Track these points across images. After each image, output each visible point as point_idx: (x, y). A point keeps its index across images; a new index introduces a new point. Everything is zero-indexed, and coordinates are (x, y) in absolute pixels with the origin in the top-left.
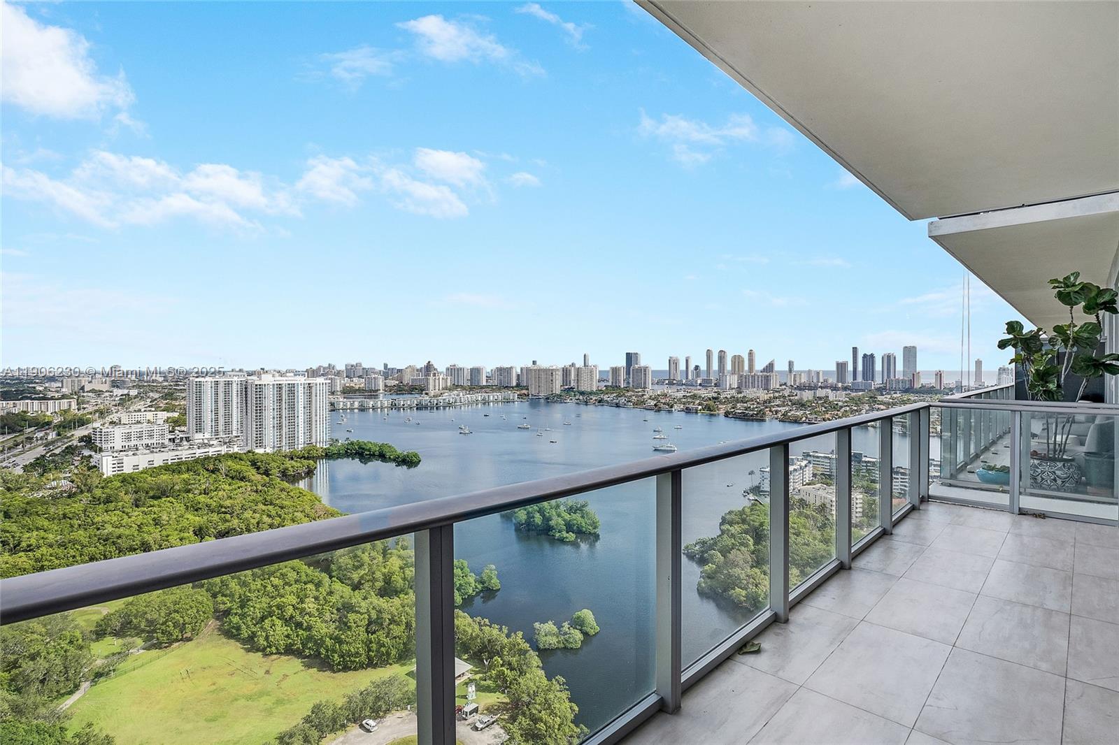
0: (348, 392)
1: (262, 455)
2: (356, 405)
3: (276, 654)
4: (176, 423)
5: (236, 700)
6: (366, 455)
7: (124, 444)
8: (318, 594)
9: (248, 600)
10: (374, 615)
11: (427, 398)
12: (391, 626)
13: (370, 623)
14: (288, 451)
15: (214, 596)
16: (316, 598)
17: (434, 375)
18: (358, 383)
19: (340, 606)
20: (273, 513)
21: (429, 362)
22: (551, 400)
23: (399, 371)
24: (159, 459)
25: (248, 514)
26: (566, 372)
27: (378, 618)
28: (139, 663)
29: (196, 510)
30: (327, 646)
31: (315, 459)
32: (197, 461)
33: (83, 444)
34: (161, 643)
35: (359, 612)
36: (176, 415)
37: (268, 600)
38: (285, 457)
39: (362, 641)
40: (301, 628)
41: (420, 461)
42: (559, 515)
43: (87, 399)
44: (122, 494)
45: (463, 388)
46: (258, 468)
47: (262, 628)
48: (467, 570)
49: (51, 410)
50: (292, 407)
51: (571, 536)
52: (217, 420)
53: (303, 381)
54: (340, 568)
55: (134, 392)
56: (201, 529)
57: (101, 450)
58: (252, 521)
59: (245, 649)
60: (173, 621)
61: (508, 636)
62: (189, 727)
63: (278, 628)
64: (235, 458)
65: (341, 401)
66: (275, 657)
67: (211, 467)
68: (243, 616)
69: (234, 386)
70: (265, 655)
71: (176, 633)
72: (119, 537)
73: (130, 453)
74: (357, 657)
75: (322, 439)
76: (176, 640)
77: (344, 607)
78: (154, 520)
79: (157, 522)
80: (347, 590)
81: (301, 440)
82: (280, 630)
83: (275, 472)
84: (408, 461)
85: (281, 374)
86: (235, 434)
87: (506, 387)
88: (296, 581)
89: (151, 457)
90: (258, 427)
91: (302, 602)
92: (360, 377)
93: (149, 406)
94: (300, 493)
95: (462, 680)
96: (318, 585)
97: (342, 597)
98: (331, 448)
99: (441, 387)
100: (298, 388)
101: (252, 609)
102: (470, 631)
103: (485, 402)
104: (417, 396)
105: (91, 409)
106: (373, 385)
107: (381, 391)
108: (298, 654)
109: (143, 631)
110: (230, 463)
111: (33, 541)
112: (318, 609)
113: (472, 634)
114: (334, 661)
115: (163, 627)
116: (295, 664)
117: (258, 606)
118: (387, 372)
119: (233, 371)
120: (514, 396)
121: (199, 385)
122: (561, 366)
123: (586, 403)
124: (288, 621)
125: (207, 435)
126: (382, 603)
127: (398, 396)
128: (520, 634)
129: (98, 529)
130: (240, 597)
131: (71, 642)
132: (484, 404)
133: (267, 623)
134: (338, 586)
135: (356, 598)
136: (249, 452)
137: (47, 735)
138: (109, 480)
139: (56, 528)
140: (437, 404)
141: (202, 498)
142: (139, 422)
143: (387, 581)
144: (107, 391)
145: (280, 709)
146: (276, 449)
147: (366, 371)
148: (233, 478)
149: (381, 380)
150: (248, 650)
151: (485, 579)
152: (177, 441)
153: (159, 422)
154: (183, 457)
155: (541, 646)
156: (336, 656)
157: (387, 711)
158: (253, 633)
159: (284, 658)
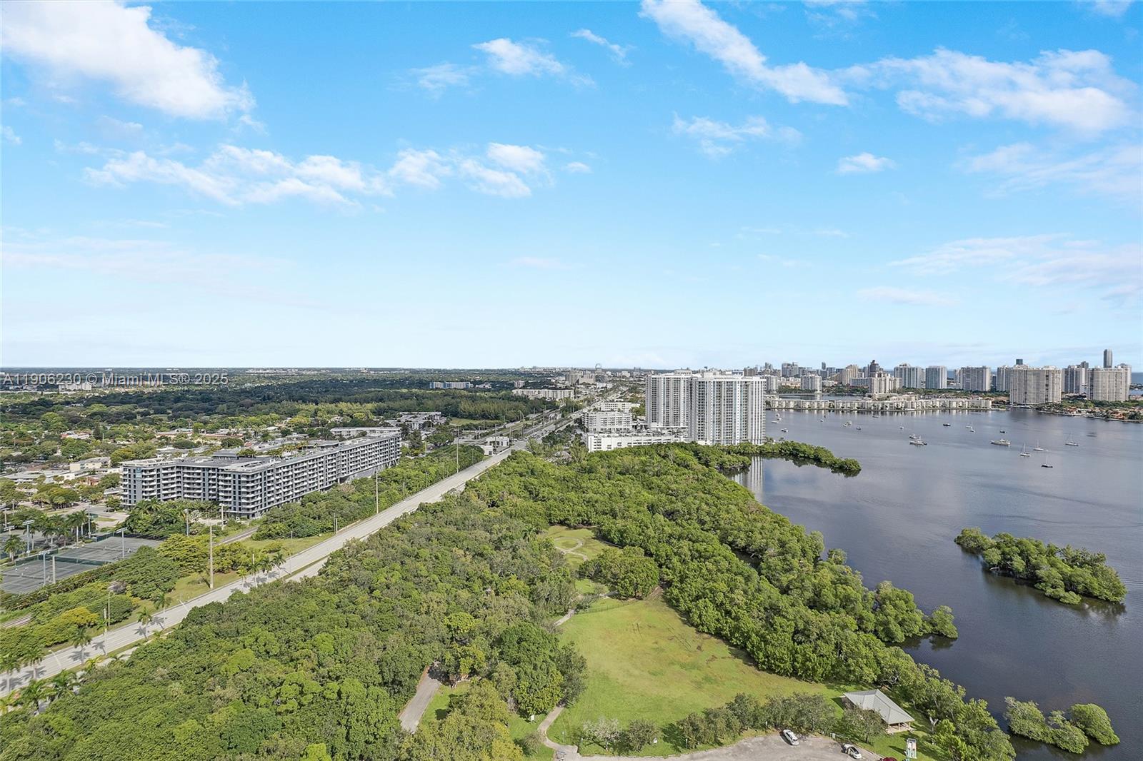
0: (784, 391)
1: (704, 447)
2: (792, 405)
3: (707, 633)
4: (638, 412)
5: (673, 664)
6: (801, 457)
7: (602, 427)
8: (746, 588)
9: (687, 577)
10: (801, 627)
11: (870, 401)
12: (819, 642)
13: (796, 632)
14: (725, 445)
15: (660, 566)
16: (745, 592)
17: (880, 375)
18: (794, 382)
19: (767, 606)
20: (711, 502)
21: (874, 361)
22: (1042, 411)
23: (838, 370)
24: (625, 442)
25: (690, 499)
26: (1071, 375)
27: (805, 629)
28: (605, 606)
29: (650, 489)
30: (753, 641)
31: (750, 455)
32: (652, 446)
33: (577, 424)
34: (621, 595)
35: (784, 617)
36: (638, 405)
37: (703, 582)
38: (723, 450)
39: (788, 648)
40: (730, 616)
41: (860, 470)
42: (1053, 565)
43: (580, 390)
44: (600, 467)
45: (916, 391)
46: (700, 459)
47: (696, 606)
48: (913, 604)
49: (559, 396)
50: (730, 405)
51: (1074, 598)
52: (668, 412)
53: (740, 380)
54: (769, 568)
55: (610, 386)
56: (653, 506)
57: (587, 431)
58: (693, 506)
59: (682, 620)
60: (630, 579)
61: (966, 700)
62: (637, 672)
63: (710, 611)
64: (682, 447)
65: (777, 401)
66: (706, 636)
67: (662, 453)
68: (682, 590)
69: (682, 382)
70: (698, 632)
71: (631, 589)
72: (596, 502)
73: (606, 435)
74: (782, 663)
75: (757, 437)
76: (631, 596)
77: (771, 608)
78: (620, 492)
79: (622, 494)
80: (775, 592)
81: (738, 436)
82: (711, 614)
83: (714, 463)
84: (847, 469)
85: (722, 373)
86: (682, 426)
87: (976, 392)
88: (728, 570)
89: (619, 440)
90: (701, 420)
91: (732, 591)
92: (796, 376)
93: (620, 398)
94: (735, 487)
95: (899, 731)
96: (748, 579)
97: (769, 597)
98: (766, 446)
99: (887, 389)
100: (735, 385)
101: (689, 586)
102: (913, 677)
103: (946, 409)
104: (858, 398)
105: (582, 398)
106: (810, 385)
107: (818, 392)
108: (727, 640)
109: (609, 581)
110: (677, 451)
111: (546, 494)
112: (746, 603)
113: (915, 682)
114: (759, 659)
115: (622, 582)
116: (722, 649)
117: (695, 585)
118: (825, 373)
119: (682, 369)
120: (986, 403)
121: (655, 380)
122: (1062, 365)
123: (1107, 418)
124: (719, 606)
125: (661, 425)
126: (811, 614)
127: (837, 398)
128: (984, 704)
129: (584, 493)
130: (680, 573)
131: (564, 575)
132: (944, 411)
133: (701, 602)
134: (765, 585)
135: (784, 602)
136: (693, 443)
137: (547, 641)
138: (591, 455)
139: (559, 487)
140: (882, 408)
141: (655, 479)
142: (612, 410)
143: (818, 594)
144: (593, 384)
145: (707, 686)
146: (715, 442)
147: (803, 370)
148: (679, 465)
149: (818, 380)
150: (685, 623)
151: (937, 621)
152: (639, 428)
153: (627, 411)
154: (642, 442)
155: (1017, 731)
156: (761, 654)
157: (810, 730)
158: (689, 608)
159: (714, 639)
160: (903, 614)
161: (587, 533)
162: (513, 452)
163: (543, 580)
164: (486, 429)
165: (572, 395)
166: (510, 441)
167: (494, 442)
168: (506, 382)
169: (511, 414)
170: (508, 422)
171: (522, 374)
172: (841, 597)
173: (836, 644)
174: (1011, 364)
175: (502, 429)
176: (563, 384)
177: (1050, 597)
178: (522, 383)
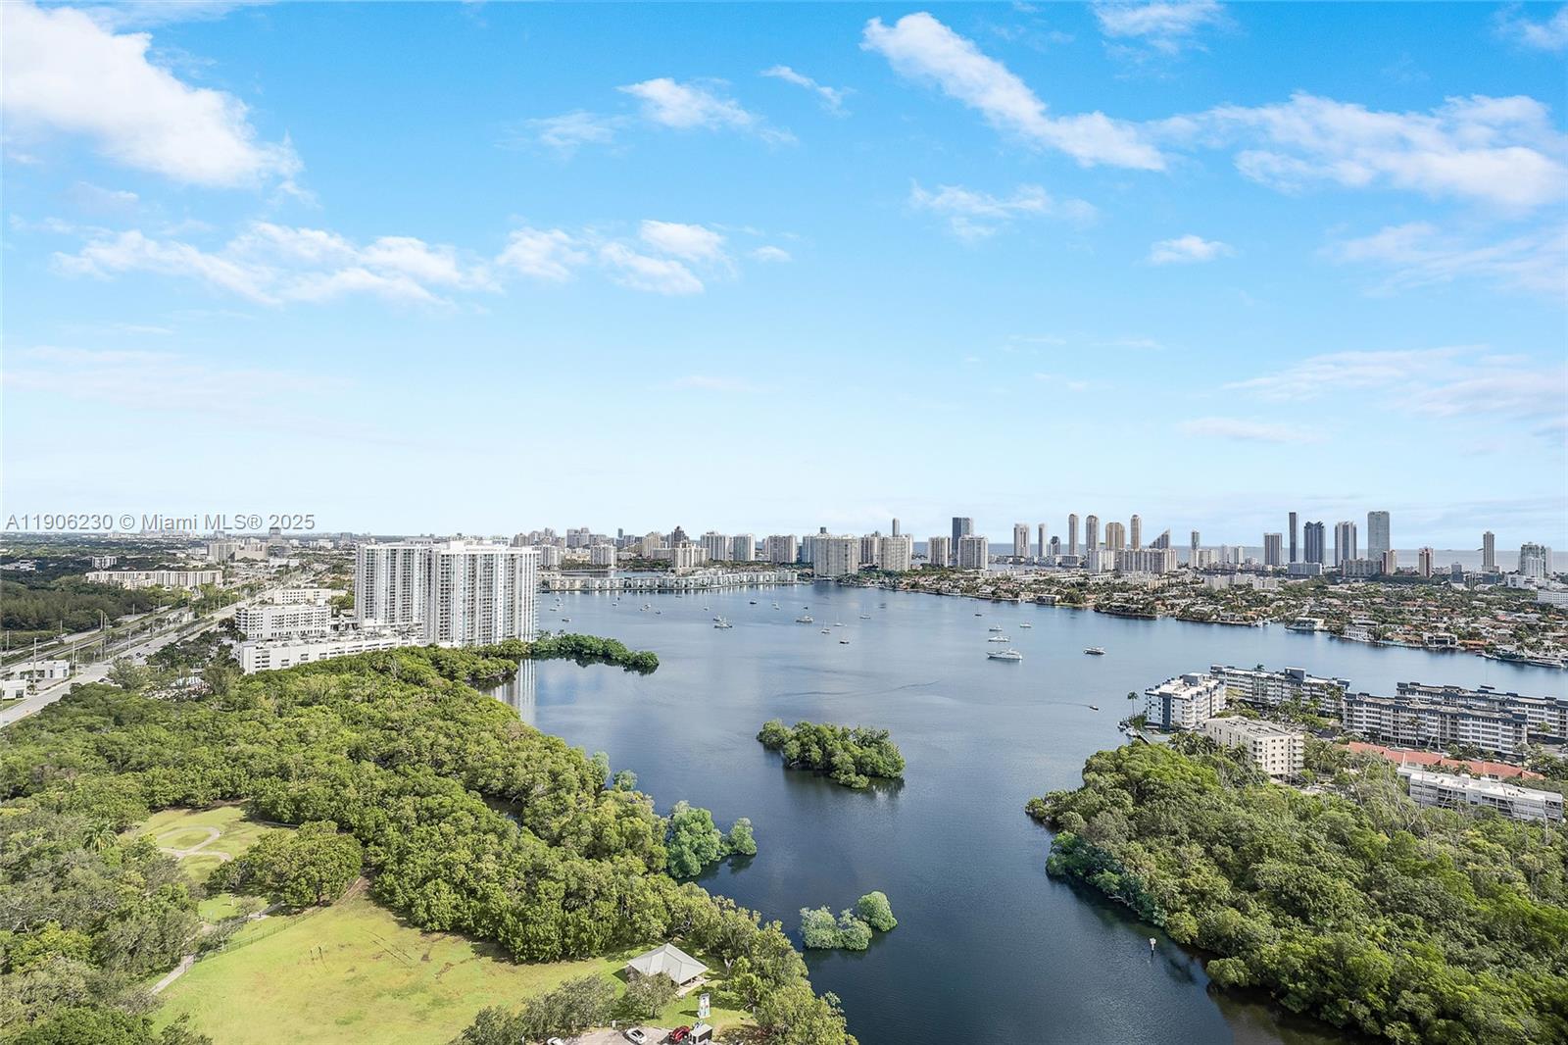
0: (568, 567)
1: (448, 651)
2: (578, 585)
3: (439, 931)
4: (344, 604)
5: (380, 995)
6: (586, 654)
7: (274, 631)
8: (500, 849)
9: (408, 853)
10: (574, 886)
11: (673, 577)
12: (596, 902)
13: (568, 895)
14: (481, 646)
15: (365, 844)
16: (498, 856)
17: (684, 545)
18: (582, 555)
19: (529, 868)
20: (453, 731)
21: (678, 528)
22: (844, 583)
23: (638, 539)
24: (315, 653)
25: (419, 732)
26: (866, 544)
27: (579, 889)
28: (259, 933)
29: (356, 724)
30: (507, 925)
31: (517, 658)
32: (362, 656)
33: (224, 629)
34: (290, 907)
35: (553, 879)
36: (343, 593)
37: (434, 854)
38: (478, 654)
39: (556, 921)
40: (475, 898)
41: (657, 665)
42: (846, 749)
43: (236, 570)
44: (263, 698)
45: (723, 564)
46: (441, 669)
47: (422, 894)
48: (710, 824)
49: (190, 584)
50: (489, 586)
51: (863, 781)
52: (393, 601)
53: (504, 552)
54: (535, 813)
55: (294, 563)
56: (357, 750)
57: (244, 638)
58: (425, 741)
59: (400, 922)
60: (308, 877)
61: (761, 926)
62: (314, 1030)
63: (444, 896)
64: (412, 653)
65: (557, 579)
66: (437, 935)
67: (380, 665)
68: (399, 875)
69: (417, 555)
70: (425, 933)
71: (310, 894)
72: (252, 757)
73: (280, 643)
74: (548, 945)
75: (527, 630)
76: (310, 904)
77: (535, 871)
78: (299, 735)
79: (302, 738)
80: (541, 846)
81: (500, 632)
82: (445, 900)
83: (463, 674)
84: (642, 665)
85: (477, 541)
86: (415, 620)
87: (784, 563)
88: (474, 829)
89: (304, 649)
90: (446, 611)
91: (478, 859)
92: (586, 547)
93: (311, 582)
94: (491, 704)
95: (692, 988)
96: (502, 836)
97: (533, 856)
98: (539, 643)
99: (693, 562)
100: (497, 560)
101: (412, 865)
102: (705, 916)
103: (753, 585)
104: (660, 574)
105: (239, 585)
106: (602, 558)
107: (613, 567)
108: (468, 933)
109: (269, 888)
110: (404, 660)
111: (145, 758)
112: (499, 872)
113: (709, 921)
114: (515, 948)
115: (294, 885)
116: (463, 948)
117: (421, 861)
118: (622, 542)
119: (422, 536)
120: (792, 577)
121: (372, 554)
122: (859, 535)
123: (894, 588)
124: (458, 886)
125: (380, 622)
126: (586, 867)
127: (635, 574)
128: (778, 925)
129: (228, 744)
130: (398, 847)
131: (173, 899)
132: (751, 587)
133: (430, 887)
134: (528, 839)
135: (551, 857)
136: (431, 646)
138: (250, 679)
139: (176, 741)
140: (686, 586)
141: (364, 708)
142: (295, 602)
143: (598, 835)
144: (262, 561)
145: (437, 1012)
146: (466, 643)
147: (594, 539)
148: (406, 681)
149: (612, 551)
150: (403, 924)
151: (735, 838)
152: (341, 629)
153: (321, 602)
154: (346, 650)
155: (810, 943)
156: (518, 940)
157: (583, 1027)
158: (410, 900)
159: (449, 938)
160: (699, 838)
161: (231, 813)
162: (74, 687)
163: (123, 917)
164: (11, 648)
165: (219, 579)
166: (72, 668)
167: (30, 673)
168: (72, 560)
169: (79, 616)
170: (70, 634)
171: (114, 544)
172: (627, 834)
173: (620, 898)
174: (816, 533)
175: (52, 647)
176: (201, 560)
177: (844, 785)
178: (109, 560)
